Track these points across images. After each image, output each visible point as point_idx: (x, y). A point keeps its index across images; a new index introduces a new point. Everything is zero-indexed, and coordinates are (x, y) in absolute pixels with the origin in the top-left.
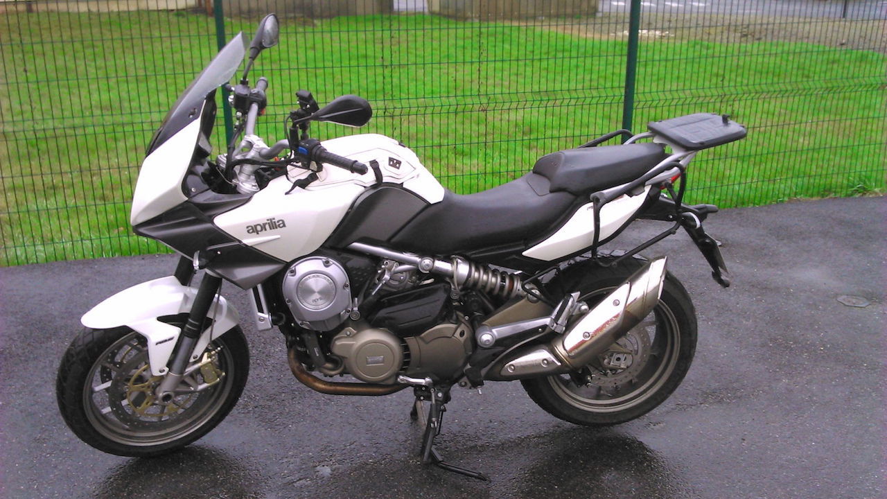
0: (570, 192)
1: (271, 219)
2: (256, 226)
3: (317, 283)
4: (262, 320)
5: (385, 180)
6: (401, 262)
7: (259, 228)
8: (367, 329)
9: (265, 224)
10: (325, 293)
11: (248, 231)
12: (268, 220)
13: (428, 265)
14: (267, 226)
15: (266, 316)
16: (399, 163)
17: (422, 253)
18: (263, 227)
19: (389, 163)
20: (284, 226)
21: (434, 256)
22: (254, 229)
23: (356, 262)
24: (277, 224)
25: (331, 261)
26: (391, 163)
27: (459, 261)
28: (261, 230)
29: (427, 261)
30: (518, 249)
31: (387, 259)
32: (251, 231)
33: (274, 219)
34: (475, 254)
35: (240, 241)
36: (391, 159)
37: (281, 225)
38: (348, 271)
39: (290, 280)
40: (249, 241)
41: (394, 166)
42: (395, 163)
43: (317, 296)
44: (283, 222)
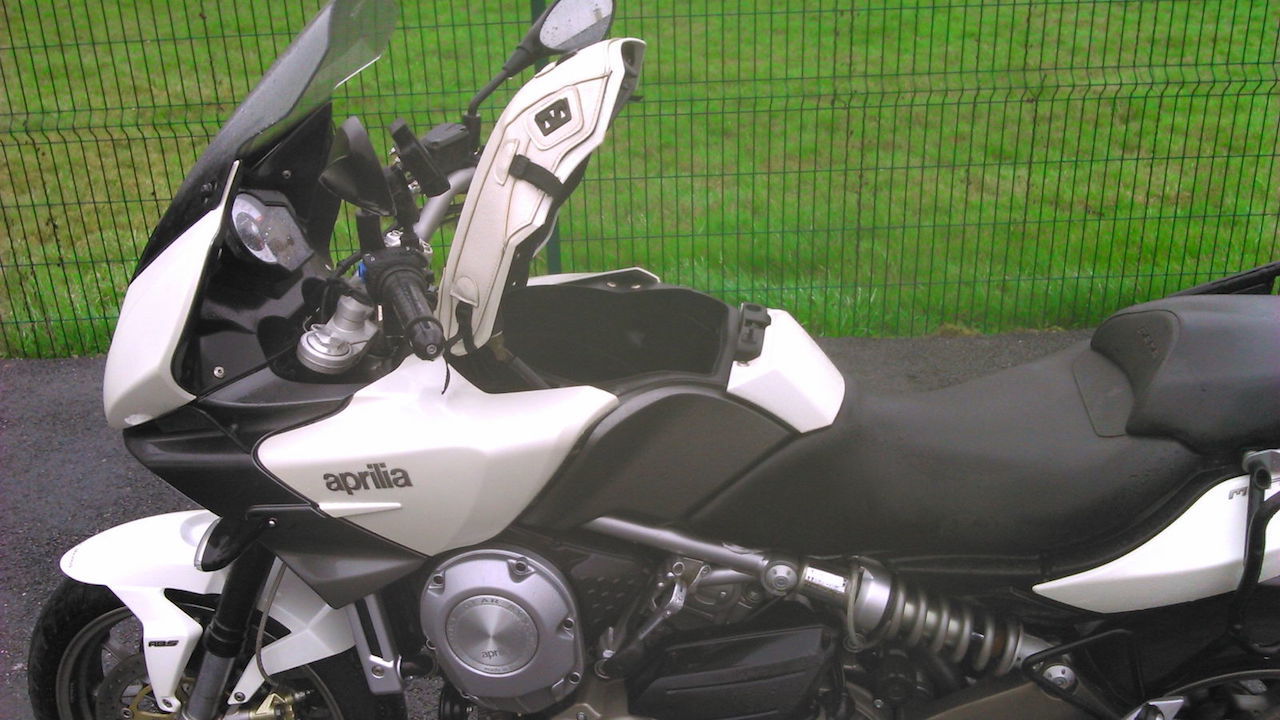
0: (1184, 443)
1: (376, 466)
2: (344, 476)
3: (493, 616)
4: (381, 671)
6: (717, 563)
7: (351, 482)
9: (363, 475)
10: (508, 640)
11: (329, 485)
12: (369, 466)
13: (782, 580)
14: (369, 480)
15: (388, 664)
17: (775, 553)
18: (360, 482)
20: (408, 483)
21: (799, 560)
22: (340, 482)
23: (596, 564)
24: (392, 477)
25: (534, 563)
27: (867, 574)
28: (357, 487)
29: (782, 571)
30: (1023, 574)
31: (682, 556)
32: (335, 486)
33: (383, 465)
34: (906, 564)
35: (315, 506)
37: (401, 482)
38: (576, 587)
39: (433, 597)
40: (333, 506)
43: (491, 645)
44: (405, 475)
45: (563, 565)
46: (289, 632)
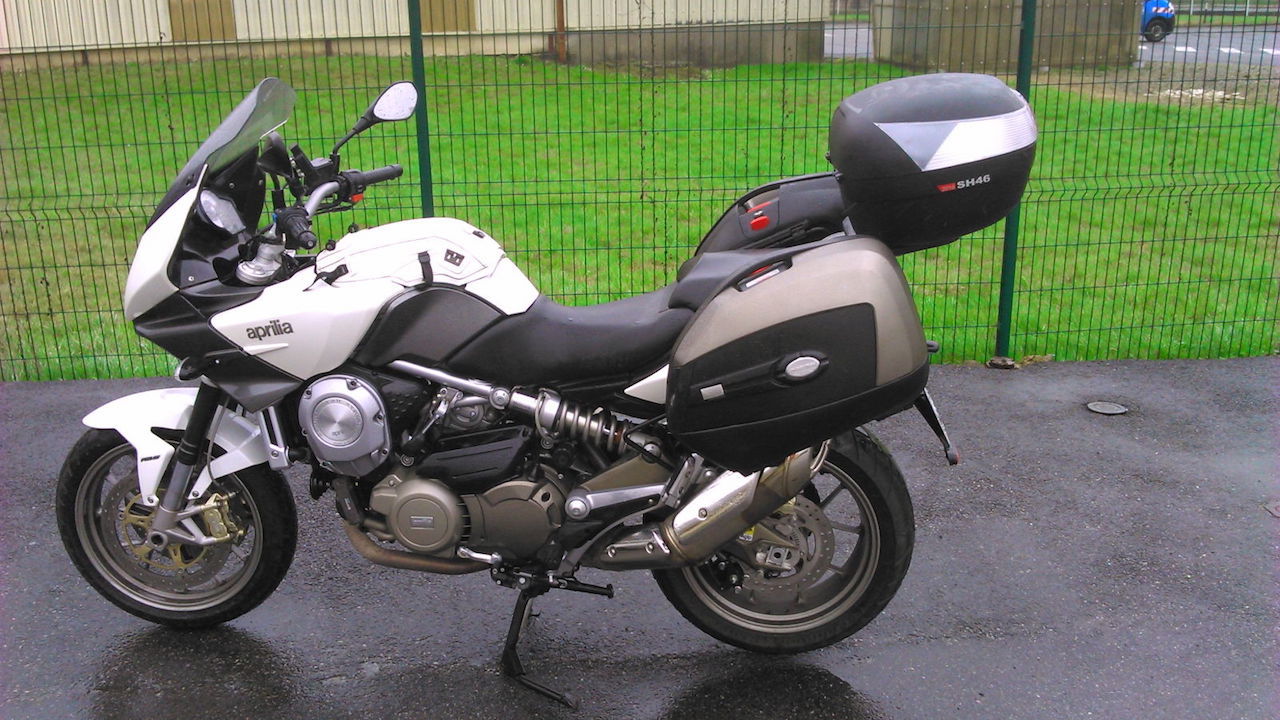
1: (275, 322)
2: (257, 329)
3: (341, 411)
4: (277, 455)
5: (437, 279)
6: (467, 392)
7: (261, 332)
8: (413, 478)
9: (268, 328)
10: (346, 425)
11: (249, 335)
12: (271, 322)
13: (500, 398)
14: (271, 330)
15: (281, 449)
16: (461, 258)
17: (496, 382)
18: (266, 332)
19: (446, 256)
20: (291, 331)
21: (510, 387)
22: (255, 333)
23: (398, 386)
24: (283, 328)
25: (360, 382)
26: (449, 257)
27: (547, 395)
28: (264, 335)
29: (501, 393)
30: (617, 384)
31: (446, 386)
32: (252, 335)
33: (278, 321)
34: (567, 387)
35: (242, 349)
36: (449, 252)
37: (288, 330)
38: (385, 397)
39: (306, 403)
40: (252, 348)
41: (452, 261)
42: (454, 258)
43: (335, 428)
44: (290, 326)
45: (378, 385)
46: (226, 452)
